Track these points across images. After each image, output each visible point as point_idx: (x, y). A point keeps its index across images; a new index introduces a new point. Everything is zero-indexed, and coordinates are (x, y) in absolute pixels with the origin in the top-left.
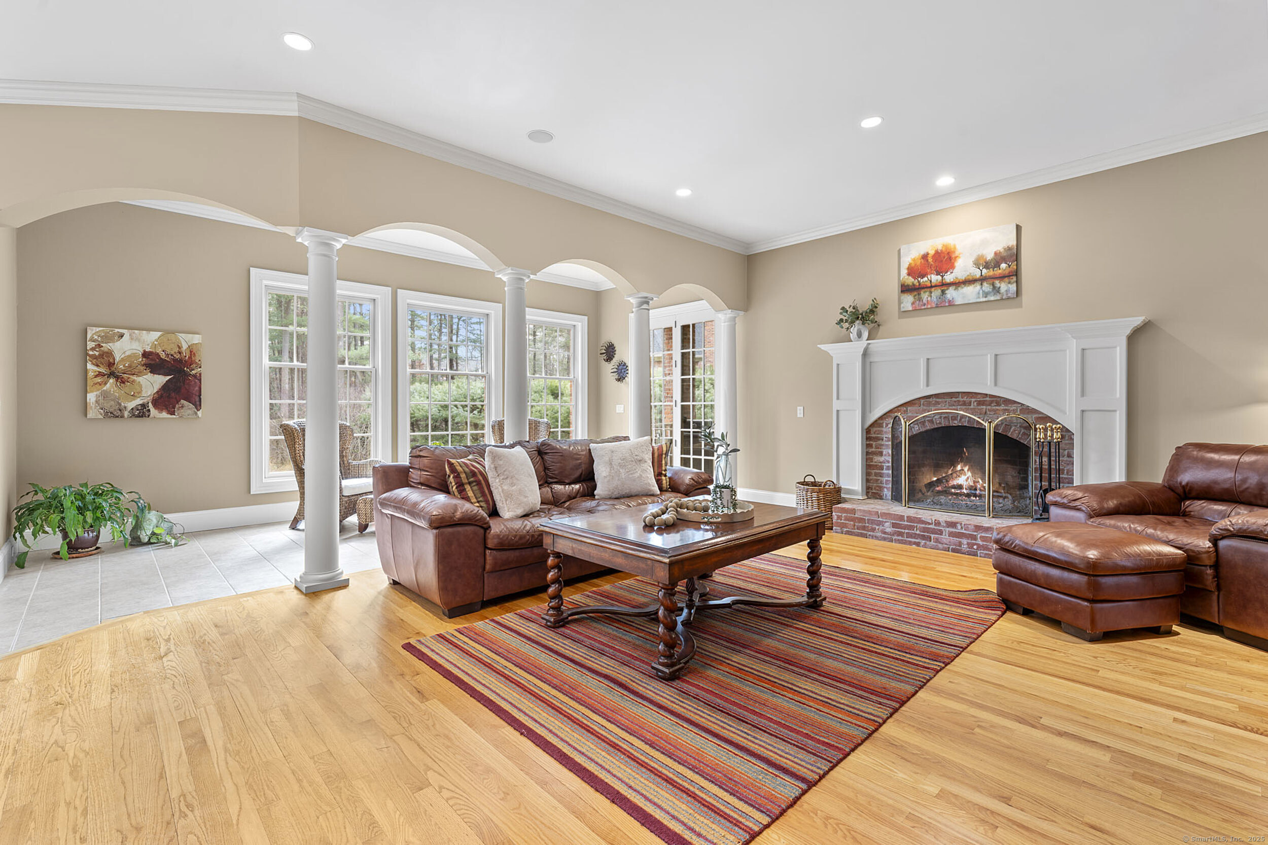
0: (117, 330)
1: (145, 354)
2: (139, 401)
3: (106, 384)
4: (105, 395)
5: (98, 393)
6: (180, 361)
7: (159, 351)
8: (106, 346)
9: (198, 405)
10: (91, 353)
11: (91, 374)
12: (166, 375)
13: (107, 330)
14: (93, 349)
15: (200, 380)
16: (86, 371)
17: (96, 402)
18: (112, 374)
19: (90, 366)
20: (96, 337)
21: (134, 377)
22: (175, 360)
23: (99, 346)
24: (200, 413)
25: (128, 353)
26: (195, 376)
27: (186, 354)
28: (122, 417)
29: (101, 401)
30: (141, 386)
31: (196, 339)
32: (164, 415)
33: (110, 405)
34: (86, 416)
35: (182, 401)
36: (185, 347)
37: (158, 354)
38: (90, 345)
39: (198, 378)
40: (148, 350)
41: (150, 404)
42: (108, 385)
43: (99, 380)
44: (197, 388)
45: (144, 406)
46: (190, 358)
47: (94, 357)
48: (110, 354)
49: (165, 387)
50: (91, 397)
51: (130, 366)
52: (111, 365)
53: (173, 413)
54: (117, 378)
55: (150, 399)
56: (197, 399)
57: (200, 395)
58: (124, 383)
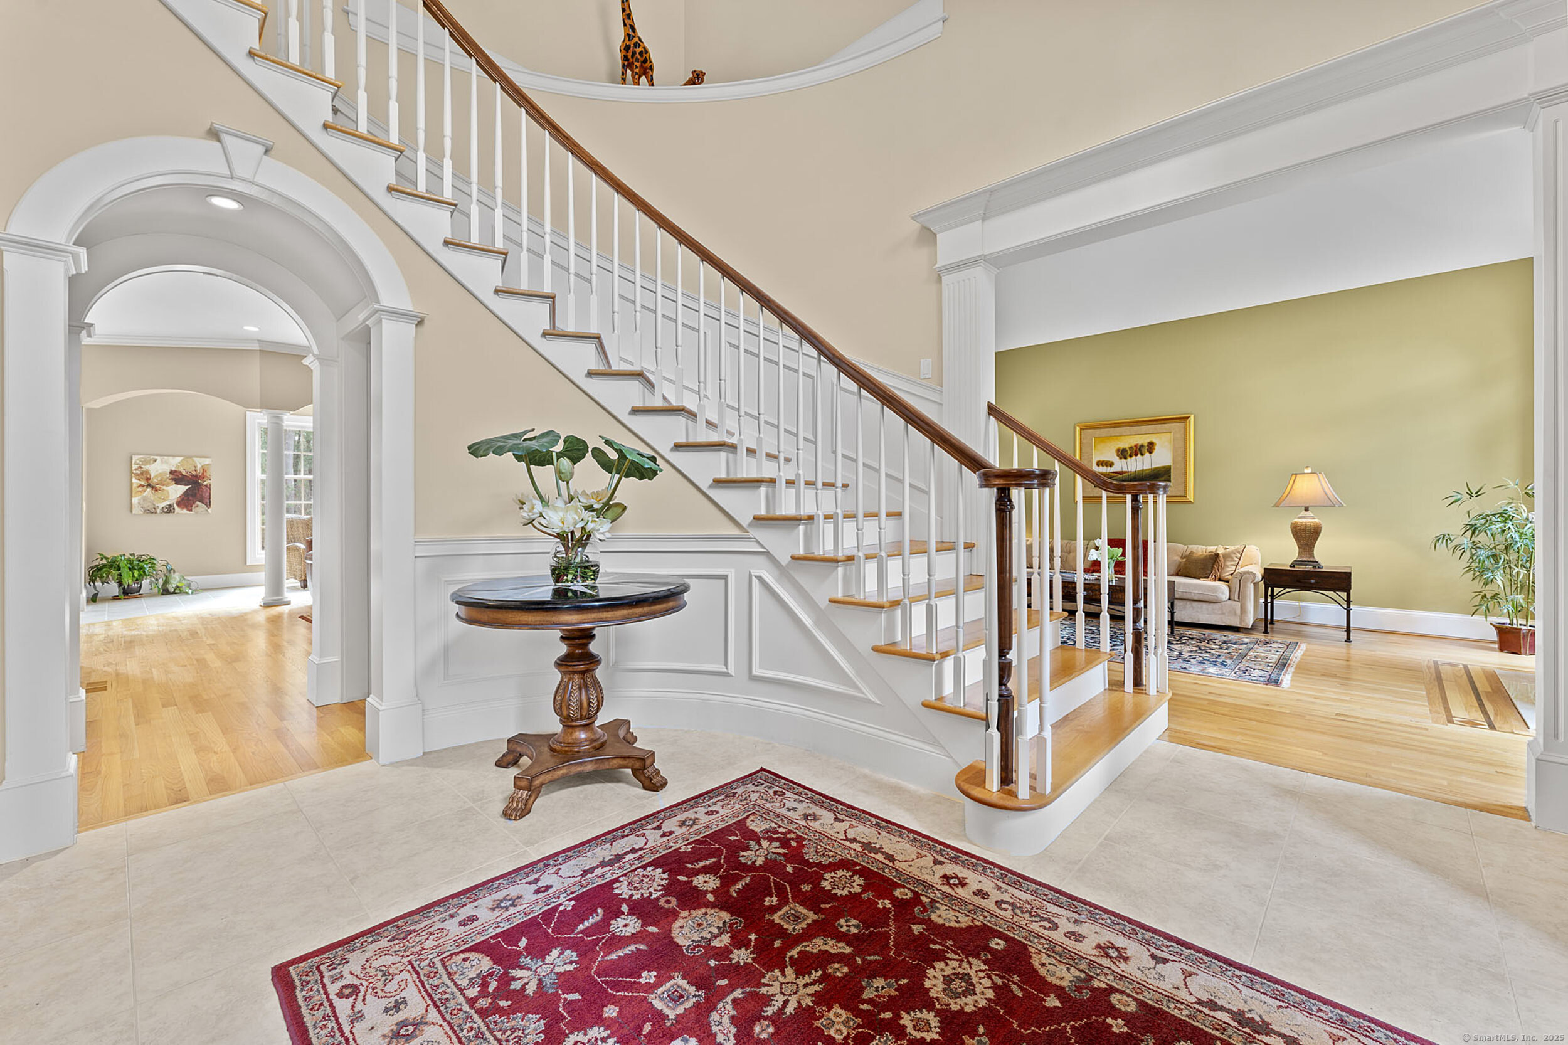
0: (152, 457)
1: (172, 472)
2: (167, 503)
3: (145, 491)
4: (145, 499)
5: (140, 497)
6: (196, 476)
7: (181, 469)
8: (145, 468)
9: (208, 505)
10: (135, 472)
11: (135, 486)
12: (186, 485)
13: (146, 456)
14: (136, 470)
15: (210, 489)
16: (132, 484)
17: (139, 503)
18: (149, 485)
19: (134, 480)
20: (138, 462)
21: (164, 487)
22: (192, 476)
23: (141, 467)
24: (209, 510)
25: (160, 472)
26: (206, 486)
27: (200, 472)
28: (156, 513)
29: (142, 502)
30: (168, 493)
31: (207, 461)
32: (185, 511)
33: (148, 506)
34: (131, 511)
35: (198, 503)
36: (199, 466)
37: (180, 472)
38: (134, 467)
39: (209, 487)
40: (173, 469)
41: (175, 505)
42: (146, 492)
43: (140, 489)
44: (208, 494)
45: (170, 506)
46: (203, 474)
47: (137, 475)
48: (147, 472)
49: (186, 493)
50: (135, 500)
51: (161, 480)
52: (148, 479)
53: (191, 510)
54: (152, 487)
55: (175, 501)
56: (208, 501)
57: (210, 499)
58: (157, 491)
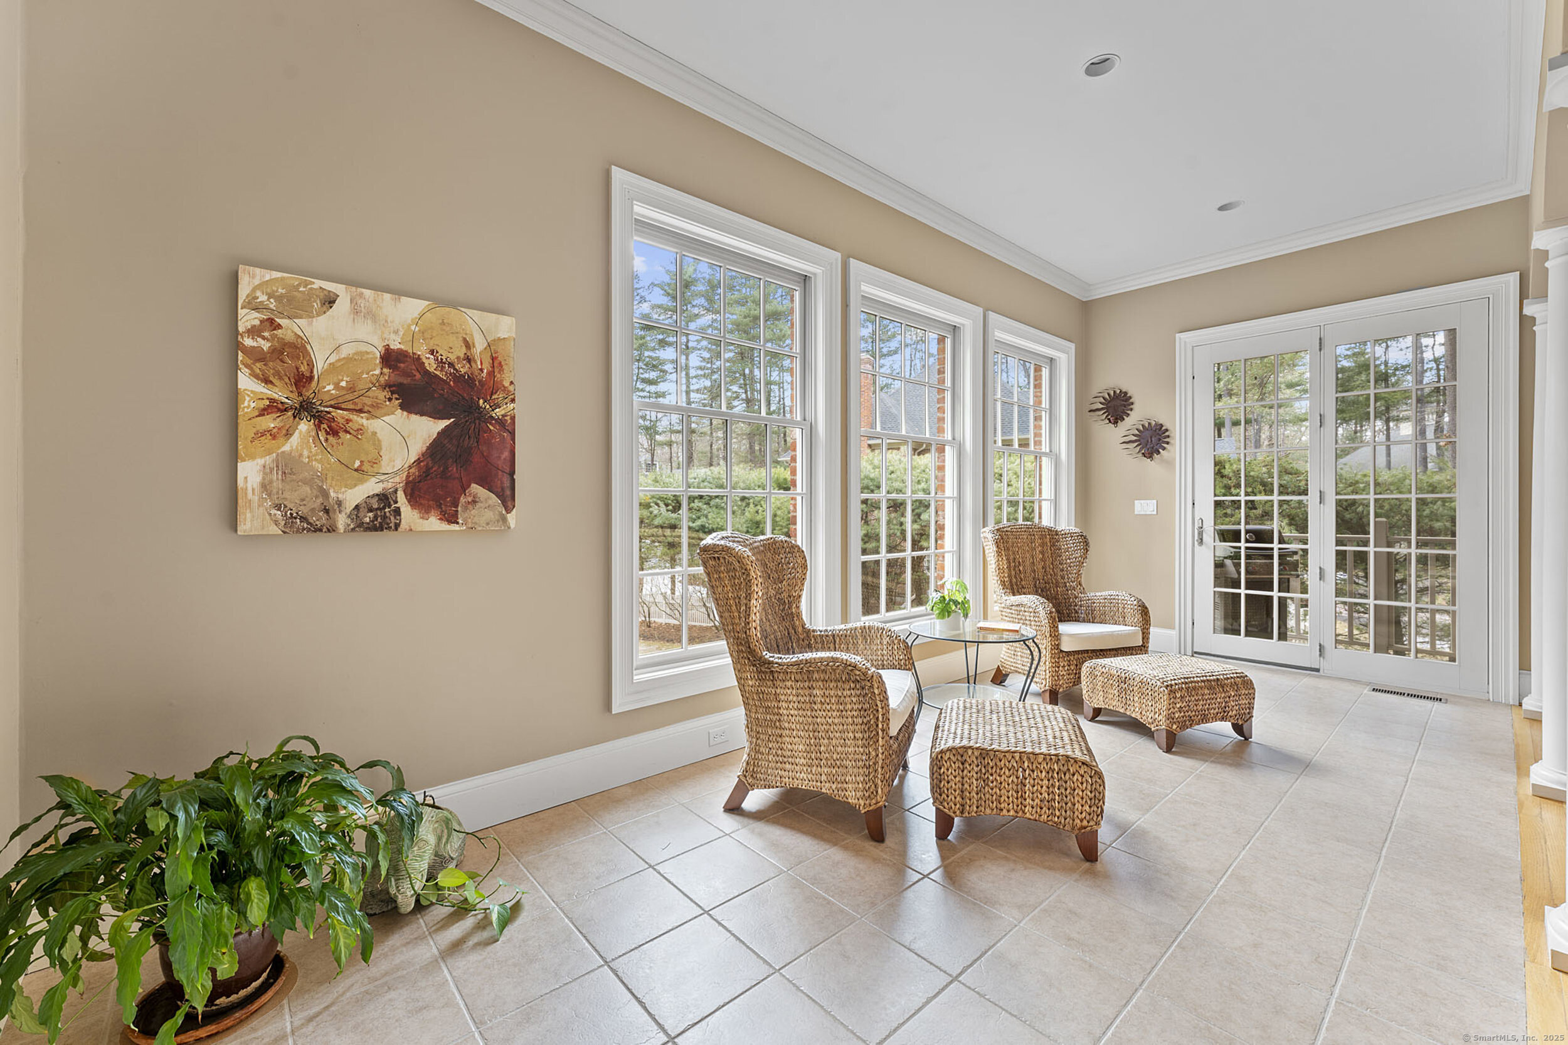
0: (318, 283)
1: (390, 358)
2: (371, 487)
3: (288, 434)
4: (287, 468)
5: (268, 460)
6: (467, 382)
7: (421, 350)
8: (290, 328)
9: (508, 499)
10: (248, 342)
11: (248, 405)
12: (437, 415)
13: (293, 279)
14: (253, 332)
15: (512, 434)
16: (234, 396)
17: (264, 486)
18: (304, 408)
19: (246, 382)
20: (263, 298)
21: (361, 420)
22: (458, 378)
23: (272, 324)
24: (511, 518)
25: (346, 351)
26: (501, 422)
27: (483, 364)
28: (332, 529)
29: (277, 485)
30: (378, 445)
31: (505, 327)
32: (434, 523)
33: (299, 497)
34: (234, 526)
35: (475, 488)
36: (479, 345)
37: (418, 359)
38: (248, 319)
39: (508, 426)
40: (395, 346)
41: (401, 495)
42: (295, 439)
43: (270, 422)
44: (506, 454)
45: (385, 498)
46: (491, 374)
47: (257, 355)
48: (298, 349)
49: (436, 450)
50: (250, 473)
51: (351, 389)
52: (302, 380)
53: (452, 519)
54: (319, 418)
55: (399, 480)
56: (507, 484)
57: (512, 473)
58: (335, 433)
